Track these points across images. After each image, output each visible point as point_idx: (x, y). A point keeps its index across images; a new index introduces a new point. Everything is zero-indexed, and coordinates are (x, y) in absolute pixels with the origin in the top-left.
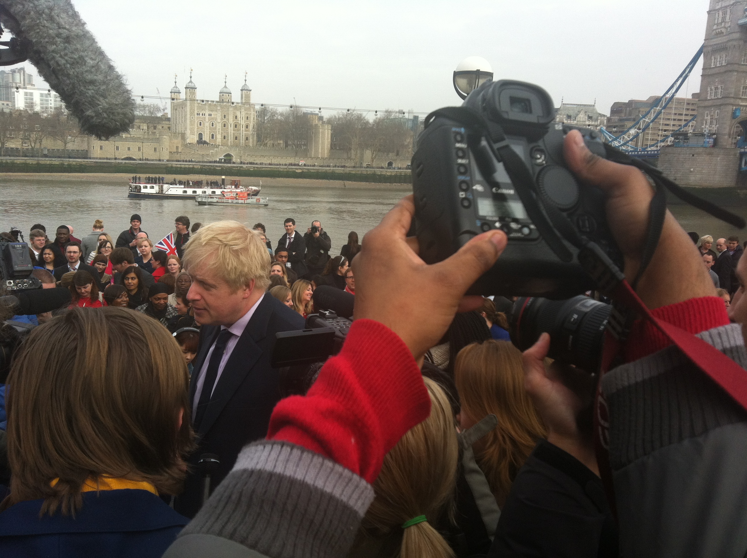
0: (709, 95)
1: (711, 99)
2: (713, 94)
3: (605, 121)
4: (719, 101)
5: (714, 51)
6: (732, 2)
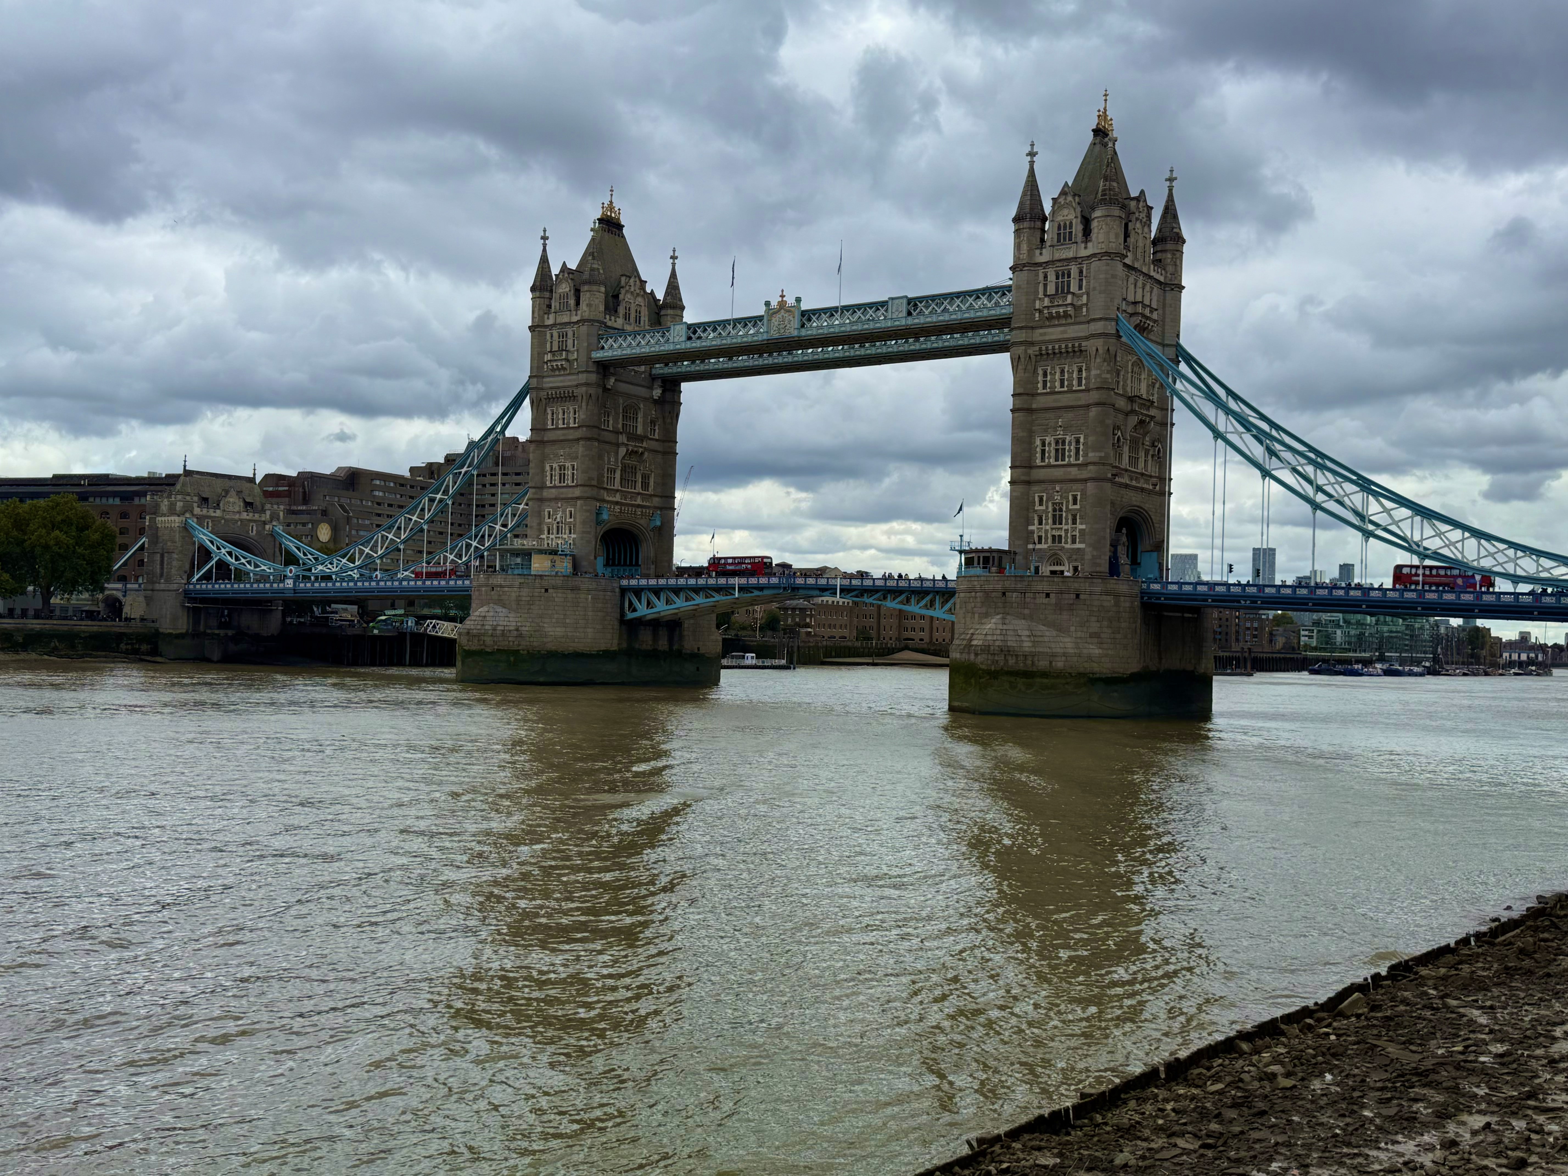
0: (548, 478)
1: (555, 487)
2: (557, 478)
3: (281, 514)
4: (570, 490)
5: (551, 400)
6: (575, 319)
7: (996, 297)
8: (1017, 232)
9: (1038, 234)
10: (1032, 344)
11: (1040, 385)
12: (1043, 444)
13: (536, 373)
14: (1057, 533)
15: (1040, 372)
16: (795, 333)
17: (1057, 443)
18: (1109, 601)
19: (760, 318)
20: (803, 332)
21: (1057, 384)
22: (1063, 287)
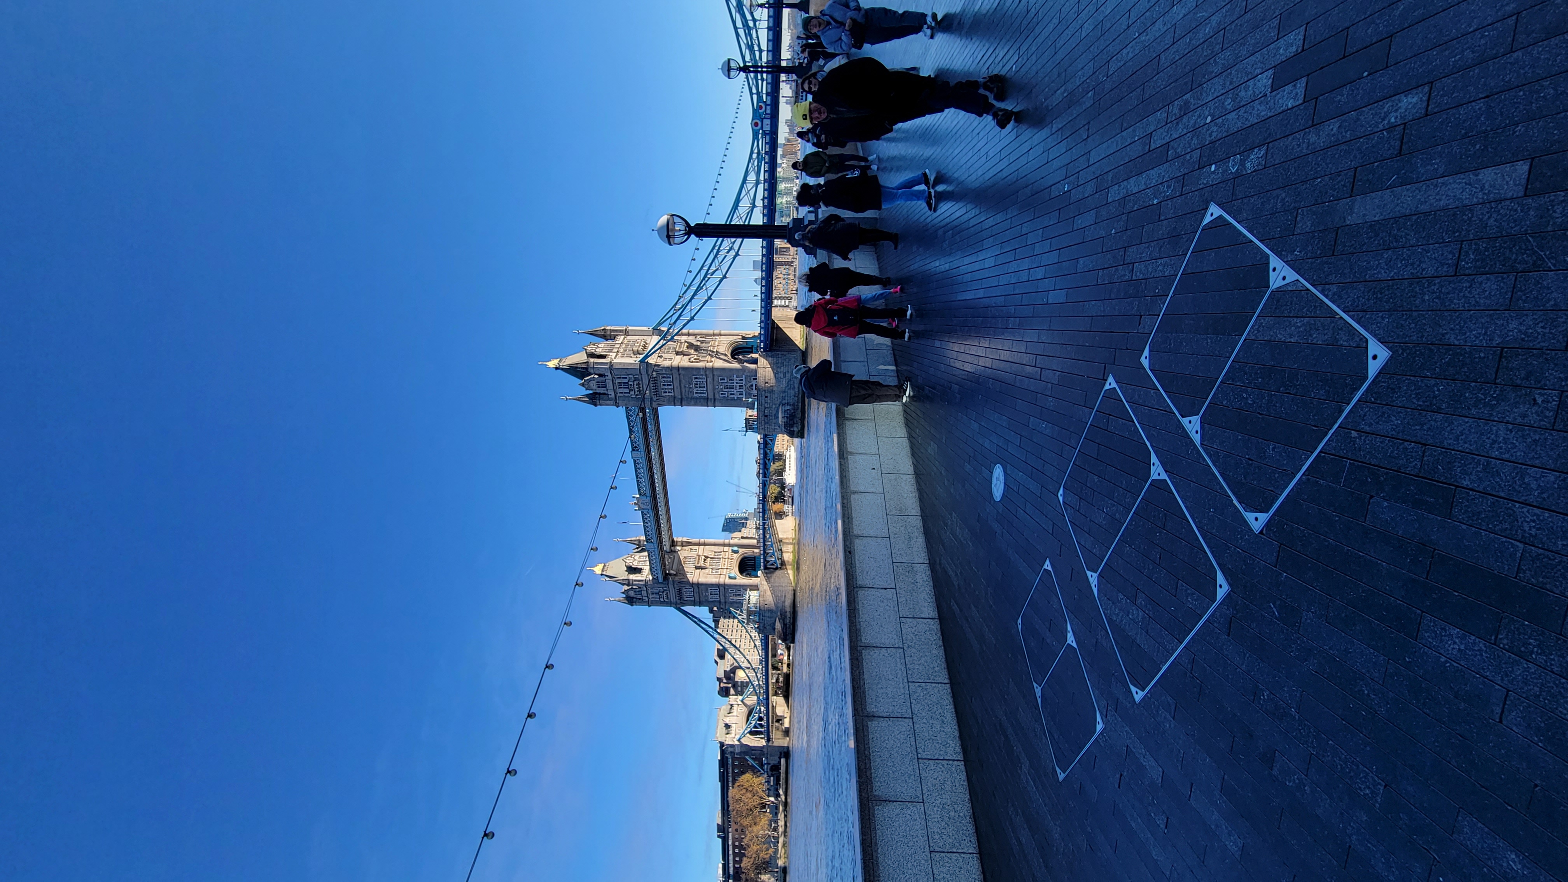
1: (720, 597)
5: (681, 598)
6: (645, 589)
7: (631, 413)
8: (601, 405)
9: (602, 396)
10: (651, 398)
11: (670, 394)
12: (696, 393)
13: (669, 604)
14: (738, 387)
15: (664, 394)
16: (649, 498)
17: (696, 387)
19: (642, 512)
20: (648, 494)
21: (670, 387)
22: (626, 385)
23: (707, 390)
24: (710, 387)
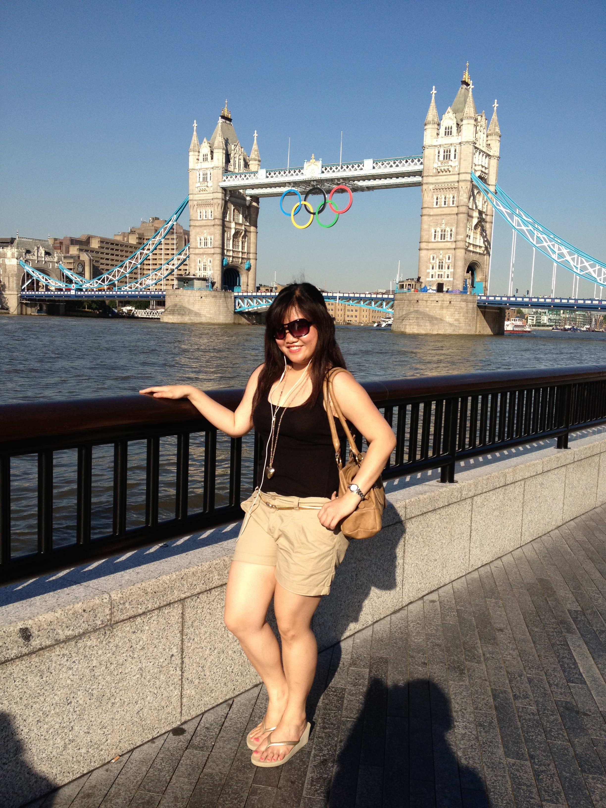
0: (199, 244)
1: (202, 248)
2: (203, 244)
4: (210, 250)
5: (199, 205)
6: (211, 166)
7: (415, 161)
9: (436, 131)
10: (432, 184)
11: (435, 203)
12: (435, 232)
14: (440, 273)
15: (435, 197)
16: (319, 176)
17: (442, 231)
18: (463, 304)
20: (323, 176)
21: (443, 203)
22: (447, 157)
23: (438, 242)
24: (441, 245)
